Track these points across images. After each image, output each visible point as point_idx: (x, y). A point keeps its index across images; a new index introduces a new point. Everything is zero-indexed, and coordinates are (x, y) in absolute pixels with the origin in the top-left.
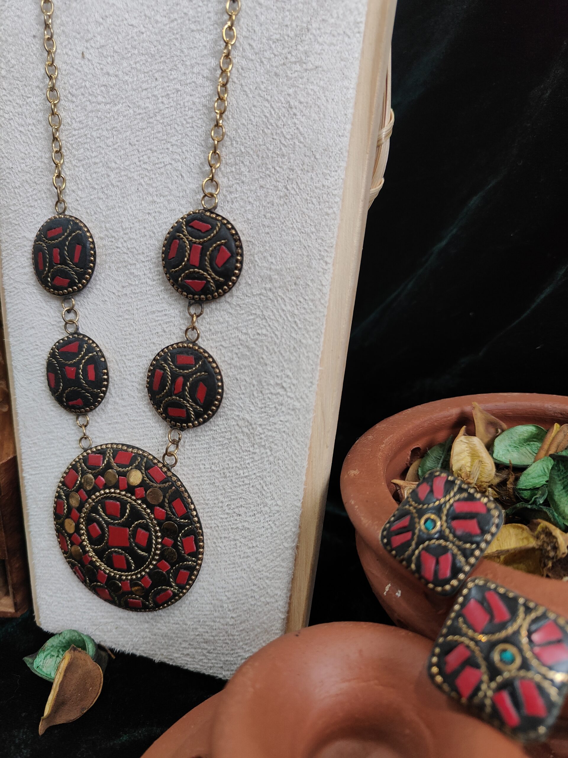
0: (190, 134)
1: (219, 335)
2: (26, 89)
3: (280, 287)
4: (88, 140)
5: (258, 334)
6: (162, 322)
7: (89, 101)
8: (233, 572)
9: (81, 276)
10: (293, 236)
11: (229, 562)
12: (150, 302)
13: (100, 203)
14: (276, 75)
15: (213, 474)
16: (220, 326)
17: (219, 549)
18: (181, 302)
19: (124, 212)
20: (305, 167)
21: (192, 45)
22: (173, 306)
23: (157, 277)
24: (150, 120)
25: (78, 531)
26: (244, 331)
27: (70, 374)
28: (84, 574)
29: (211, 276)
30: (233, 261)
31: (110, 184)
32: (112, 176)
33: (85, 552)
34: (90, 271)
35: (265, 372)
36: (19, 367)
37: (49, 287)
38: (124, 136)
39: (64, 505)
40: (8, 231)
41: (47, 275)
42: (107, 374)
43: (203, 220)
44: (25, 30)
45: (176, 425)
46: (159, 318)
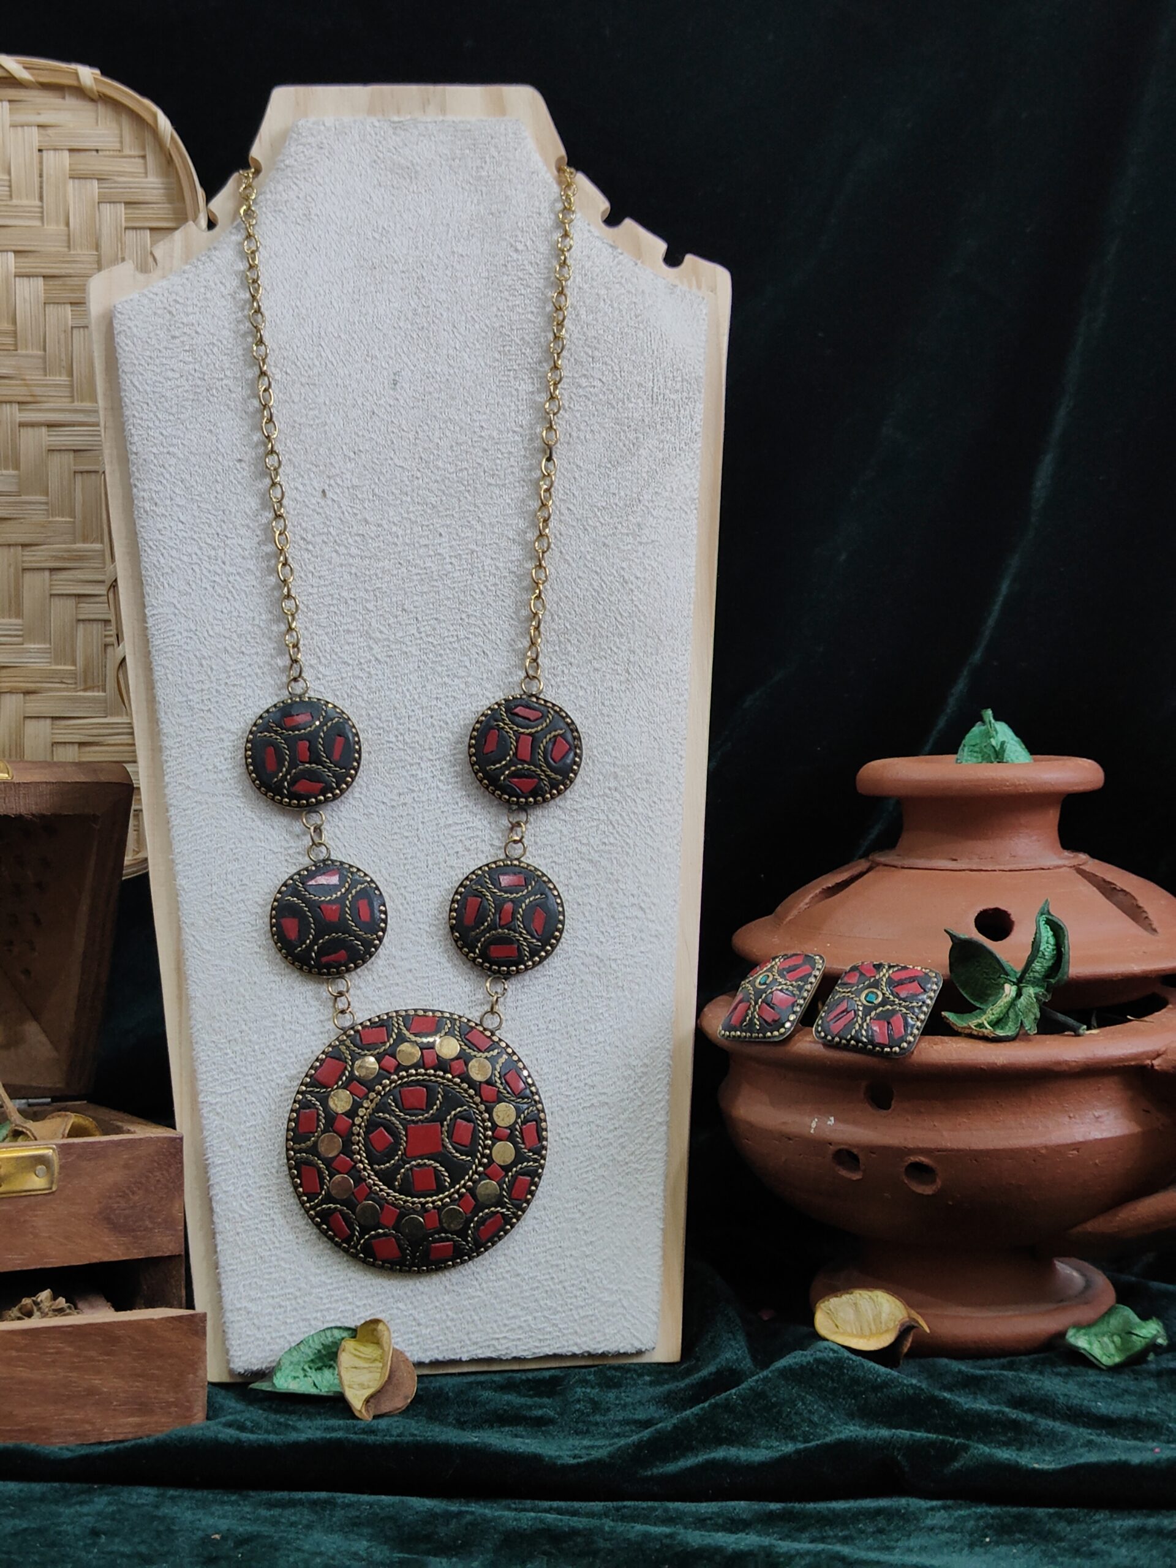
0: (493, 604)
1: (549, 848)
2: (225, 527)
3: (628, 787)
4: (335, 602)
5: (604, 843)
6: (463, 838)
7: (336, 552)
8: (587, 1172)
9: (340, 780)
10: (640, 726)
11: (582, 1159)
12: (442, 812)
13: (359, 684)
14: (604, 544)
15: (551, 1036)
16: (550, 838)
17: (566, 1141)
18: (492, 810)
19: (398, 696)
20: (648, 648)
21: (489, 501)
22: (479, 817)
23: (454, 780)
24: (435, 583)
25: (347, 1150)
26: (585, 841)
27: (331, 914)
28: (352, 1223)
29: (545, 773)
30: (572, 755)
31: (373, 659)
32: (376, 649)
33: (359, 1180)
34: (353, 772)
35: (617, 891)
36: (201, 923)
37: (283, 796)
38: (394, 599)
39: (319, 1115)
40: (184, 720)
41: (284, 778)
42: (385, 913)
43: (528, 707)
44: (223, 450)
45: (499, 972)
46: (458, 833)
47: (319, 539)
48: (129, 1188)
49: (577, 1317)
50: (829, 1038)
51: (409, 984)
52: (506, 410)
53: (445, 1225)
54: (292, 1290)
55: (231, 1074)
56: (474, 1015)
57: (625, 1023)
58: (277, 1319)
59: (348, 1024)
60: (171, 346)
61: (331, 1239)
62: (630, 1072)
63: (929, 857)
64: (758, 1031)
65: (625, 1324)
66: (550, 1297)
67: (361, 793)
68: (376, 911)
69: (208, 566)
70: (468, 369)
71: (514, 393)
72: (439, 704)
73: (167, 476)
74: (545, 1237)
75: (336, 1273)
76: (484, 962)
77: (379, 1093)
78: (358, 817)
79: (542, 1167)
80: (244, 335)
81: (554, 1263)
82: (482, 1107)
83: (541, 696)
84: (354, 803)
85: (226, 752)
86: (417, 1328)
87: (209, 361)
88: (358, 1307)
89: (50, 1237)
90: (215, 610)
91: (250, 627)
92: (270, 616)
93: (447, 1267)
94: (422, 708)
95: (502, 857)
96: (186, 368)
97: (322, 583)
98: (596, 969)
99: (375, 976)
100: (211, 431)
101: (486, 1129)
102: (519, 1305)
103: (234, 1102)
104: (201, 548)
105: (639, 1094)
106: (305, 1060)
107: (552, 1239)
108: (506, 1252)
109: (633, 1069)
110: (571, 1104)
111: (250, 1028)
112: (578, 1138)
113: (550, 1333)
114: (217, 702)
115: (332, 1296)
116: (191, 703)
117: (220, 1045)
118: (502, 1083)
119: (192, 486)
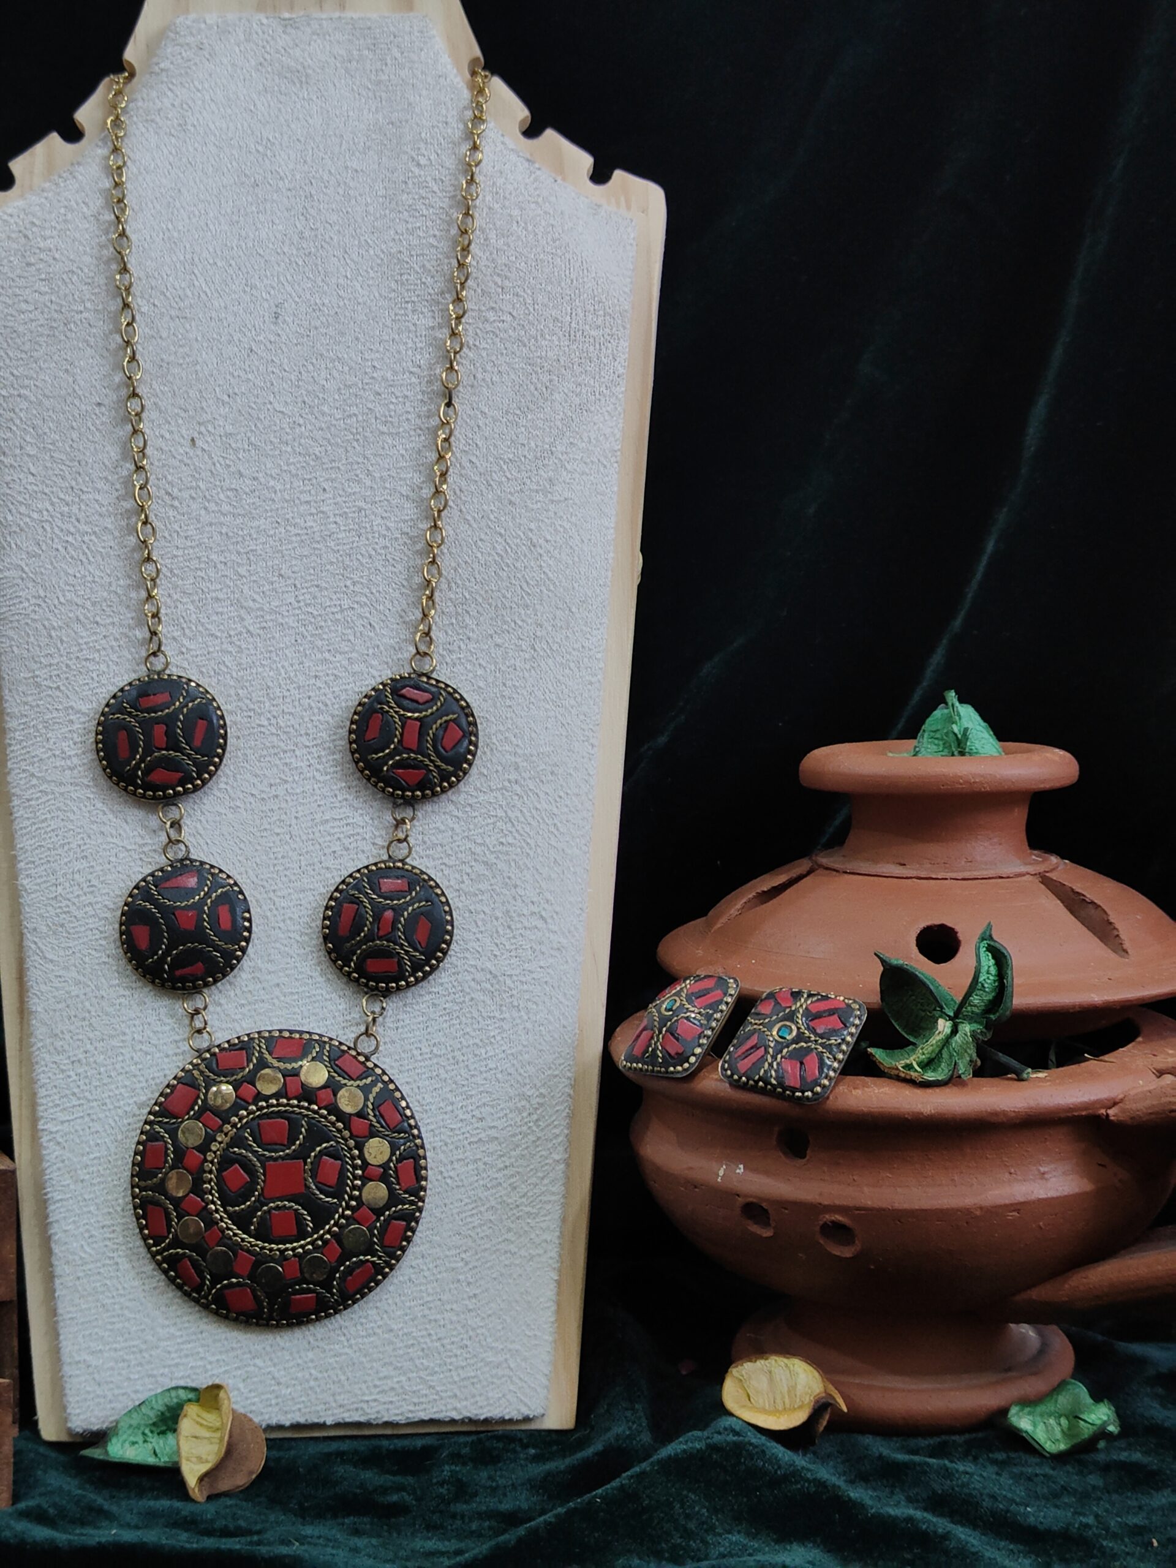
0: (383, 570)
1: (439, 849)
2: (80, 480)
3: (530, 778)
4: (203, 566)
5: (502, 843)
6: (342, 836)
7: (206, 509)
8: (472, 1216)
9: (202, 768)
10: (546, 710)
11: (467, 1201)
12: (319, 806)
13: (227, 659)
14: (511, 502)
15: (435, 1061)
16: (440, 836)
17: (449, 1181)
18: (375, 804)
19: (271, 674)
20: (557, 621)
21: (381, 452)
22: (360, 811)
23: (332, 770)
24: (316, 545)
25: (197, 1188)
26: (479, 841)
27: (186, 922)
28: (203, 1271)
29: (433, 763)
30: (466, 742)
31: (244, 631)
32: (249, 620)
33: (211, 1223)
34: (217, 760)
35: (514, 898)
36: (44, 929)
37: (137, 787)
38: (270, 563)
39: (167, 1149)
40: (30, 699)
41: (137, 767)
42: (249, 920)
43: (417, 687)
44: (80, 393)
45: (377, 988)
46: (336, 830)
47: (185, 495)
49: (457, 1379)
50: (736, 1077)
51: (275, 1001)
52: (402, 348)
53: (307, 1275)
54: (137, 1342)
55: (74, 1099)
56: (347, 1037)
57: (520, 1048)
58: (119, 1374)
59: (205, 1045)
60: (26, 274)
61: (179, 1287)
62: (523, 1103)
63: (875, 861)
64: (661, 1065)
65: (512, 1387)
66: (427, 1355)
67: (226, 783)
68: (239, 919)
69: (60, 524)
70: (360, 300)
71: (413, 328)
72: (319, 684)
73: (18, 422)
74: (423, 1288)
75: (186, 1325)
76: (360, 977)
77: (234, 1125)
78: (223, 811)
79: (420, 1210)
80: (108, 262)
81: (432, 1318)
82: (352, 1143)
83: (434, 675)
84: (219, 794)
85: (75, 736)
86: (276, 1388)
87: (67, 291)
88: (210, 1363)
90: (67, 574)
91: (105, 594)
92: (129, 582)
93: (310, 1321)
94: (299, 688)
95: (385, 857)
96: (42, 299)
97: (189, 544)
98: (488, 986)
99: (238, 992)
100: (67, 371)
101: (355, 1167)
102: (391, 1364)
103: (76, 1131)
104: (52, 504)
105: (534, 1128)
106: (156, 1084)
107: (430, 1291)
108: (378, 1304)
109: (528, 1099)
110: (456, 1139)
111: (96, 1048)
112: (463, 1177)
113: (426, 1395)
114: (67, 679)
115: (182, 1350)
116: (38, 680)
117: (62, 1067)
118: (375, 1116)
119: (45, 433)
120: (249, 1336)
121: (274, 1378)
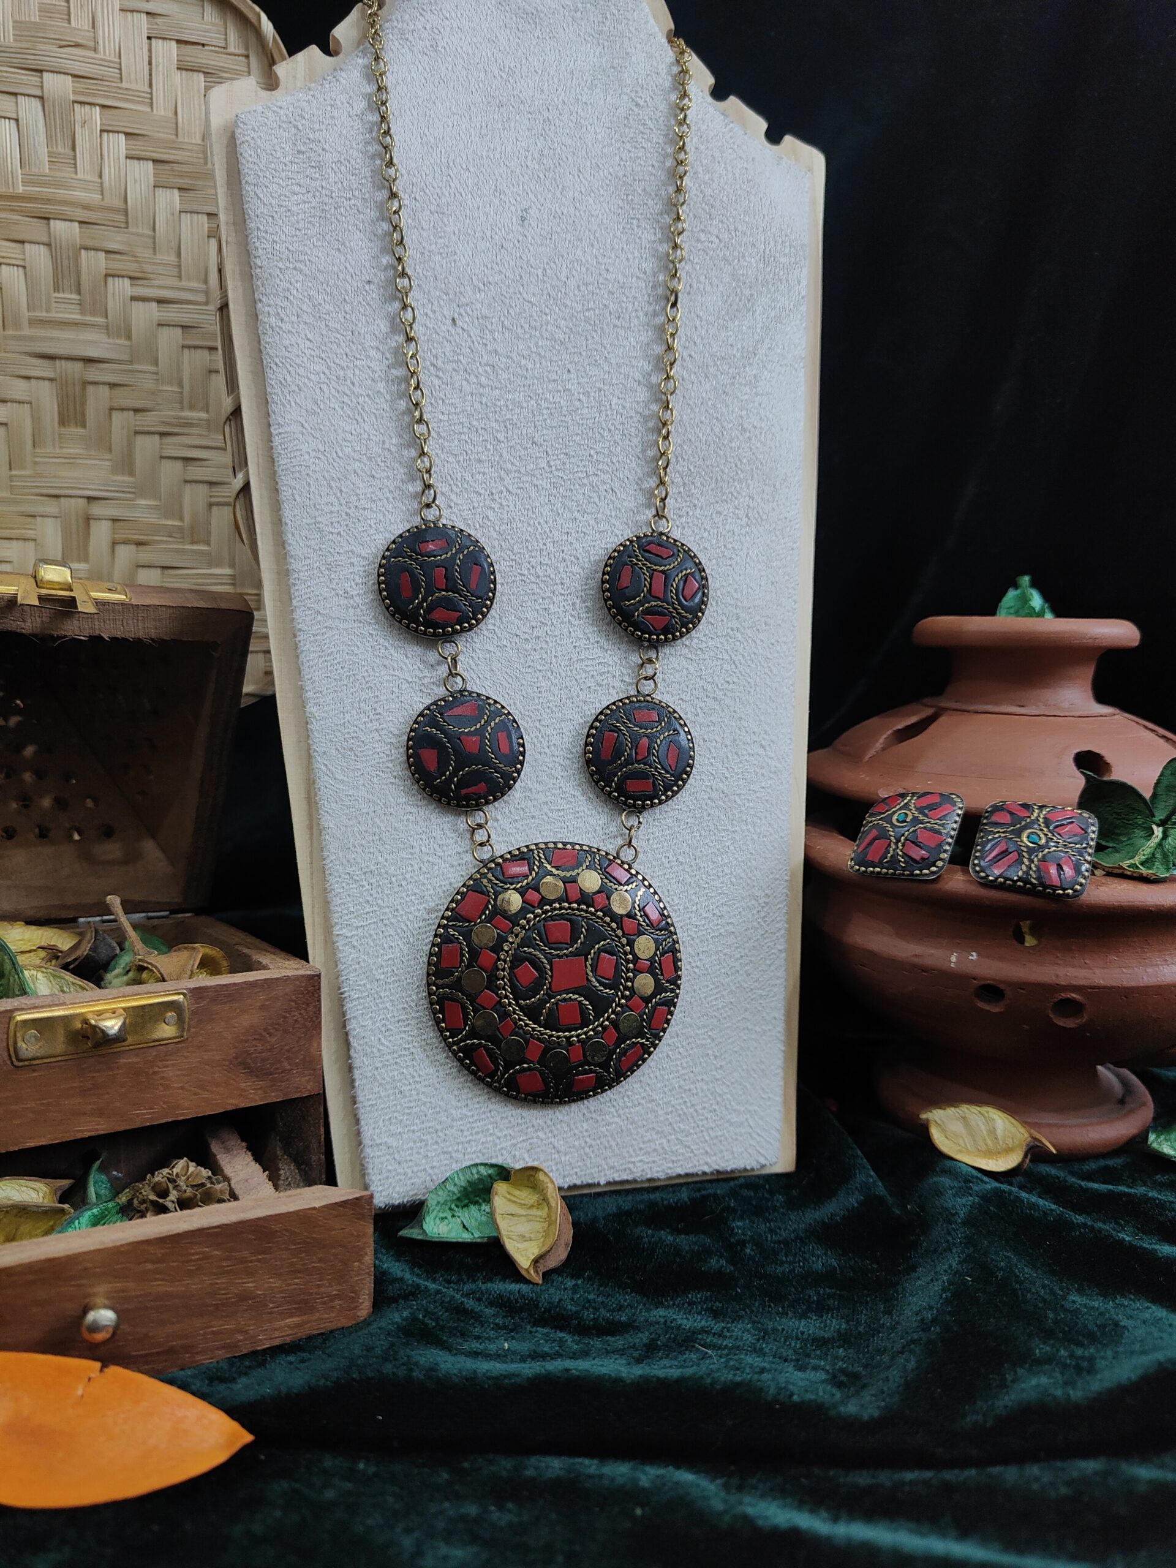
0: (621, 443)
1: (677, 686)
2: (354, 348)
3: (748, 628)
4: (465, 430)
5: (728, 682)
6: (595, 674)
7: (467, 380)
8: (716, 999)
9: (477, 610)
10: (759, 570)
11: (712, 987)
12: (574, 647)
13: (490, 513)
14: (724, 392)
15: (681, 868)
16: (677, 675)
17: (696, 970)
19: (529, 529)
20: (766, 496)
21: (615, 342)
22: (610, 653)
23: (586, 615)
24: (563, 418)
25: (492, 985)
26: (710, 680)
27: (470, 747)
28: (497, 1058)
29: (676, 611)
30: (700, 594)
31: (504, 490)
32: (508, 481)
33: (504, 1014)
34: (488, 603)
35: (739, 728)
36: (334, 753)
37: (418, 624)
38: (524, 432)
39: (462, 949)
40: (313, 542)
41: (420, 605)
42: (523, 746)
43: (658, 544)
44: (351, 270)
45: (634, 806)
46: (590, 668)
47: (449, 367)
48: (265, 1030)
49: (707, 1138)
50: (990, 878)
51: (544, 817)
52: (630, 256)
53: (589, 1058)
54: (433, 1124)
55: (367, 906)
56: (609, 847)
57: (749, 856)
58: (418, 1153)
59: (487, 856)
60: (297, 161)
61: (473, 1073)
62: (753, 902)
64: (904, 869)
65: (752, 1142)
66: (683, 1120)
67: (496, 624)
68: (514, 744)
69: (336, 386)
70: (593, 213)
71: (638, 240)
72: (570, 539)
73: (294, 292)
74: (679, 1063)
75: (477, 1106)
76: (619, 796)
77: (523, 927)
78: (493, 650)
79: (677, 996)
80: (373, 157)
81: (687, 1088)
83: (671, 535)
84: (488, 634)
85: (357, 577)
86: (556, 1156)
87: (336, 179)
88: (499, 1138)
89: (182, 1088)
90: (344, 431)
91: (380, 451)
92: (401, 441)
94: (554, 542)
95: (633, 692)
96: (313, 183)
97: (453, 410)
98: (721, 803)
99: (513, 810)
100: (339, 250)
101: (628, 961)
102: (654, 1129)
103: (371, 935)
104: (329, 368)
105: (762, 923)
106: (443, 892)
107: (685, 1065)
108: (642, 1078)
109: (756, 899)
110: (700, 934)
111: (386, 860)
112: (708, 966)
113: (683, 1154)
114: (347, 525)
115: (473, 1128)
116: (320, 526)
117: (355, 877)
118: (641, 916)
119: (320, 304)
120: (532, 1111)
121: (554, 1147)
